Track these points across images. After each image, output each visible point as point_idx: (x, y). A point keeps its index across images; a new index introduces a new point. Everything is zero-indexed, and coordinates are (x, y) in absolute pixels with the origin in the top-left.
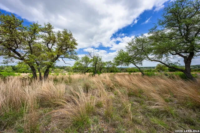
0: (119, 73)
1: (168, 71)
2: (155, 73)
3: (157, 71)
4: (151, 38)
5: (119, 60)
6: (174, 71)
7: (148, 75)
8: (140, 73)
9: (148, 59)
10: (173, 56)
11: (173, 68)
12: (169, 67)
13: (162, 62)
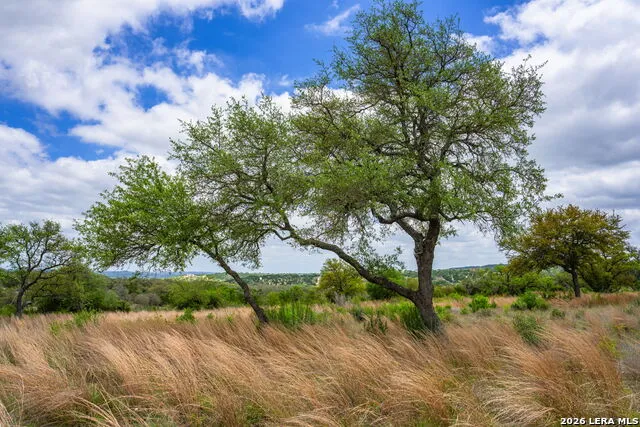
0: (112, 317)
1: (367, 295)
2: (317, 310)
3: (323, 297)
4: (302, 124)
5: (128, 228)
6: (387, 297)
7: (284, 320)
8: (246, 312)
9: (287, 233)
10: (382, 226)
11: (383, 285)
12: (370, 280)
13: (345, 251)
